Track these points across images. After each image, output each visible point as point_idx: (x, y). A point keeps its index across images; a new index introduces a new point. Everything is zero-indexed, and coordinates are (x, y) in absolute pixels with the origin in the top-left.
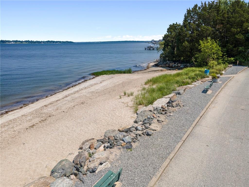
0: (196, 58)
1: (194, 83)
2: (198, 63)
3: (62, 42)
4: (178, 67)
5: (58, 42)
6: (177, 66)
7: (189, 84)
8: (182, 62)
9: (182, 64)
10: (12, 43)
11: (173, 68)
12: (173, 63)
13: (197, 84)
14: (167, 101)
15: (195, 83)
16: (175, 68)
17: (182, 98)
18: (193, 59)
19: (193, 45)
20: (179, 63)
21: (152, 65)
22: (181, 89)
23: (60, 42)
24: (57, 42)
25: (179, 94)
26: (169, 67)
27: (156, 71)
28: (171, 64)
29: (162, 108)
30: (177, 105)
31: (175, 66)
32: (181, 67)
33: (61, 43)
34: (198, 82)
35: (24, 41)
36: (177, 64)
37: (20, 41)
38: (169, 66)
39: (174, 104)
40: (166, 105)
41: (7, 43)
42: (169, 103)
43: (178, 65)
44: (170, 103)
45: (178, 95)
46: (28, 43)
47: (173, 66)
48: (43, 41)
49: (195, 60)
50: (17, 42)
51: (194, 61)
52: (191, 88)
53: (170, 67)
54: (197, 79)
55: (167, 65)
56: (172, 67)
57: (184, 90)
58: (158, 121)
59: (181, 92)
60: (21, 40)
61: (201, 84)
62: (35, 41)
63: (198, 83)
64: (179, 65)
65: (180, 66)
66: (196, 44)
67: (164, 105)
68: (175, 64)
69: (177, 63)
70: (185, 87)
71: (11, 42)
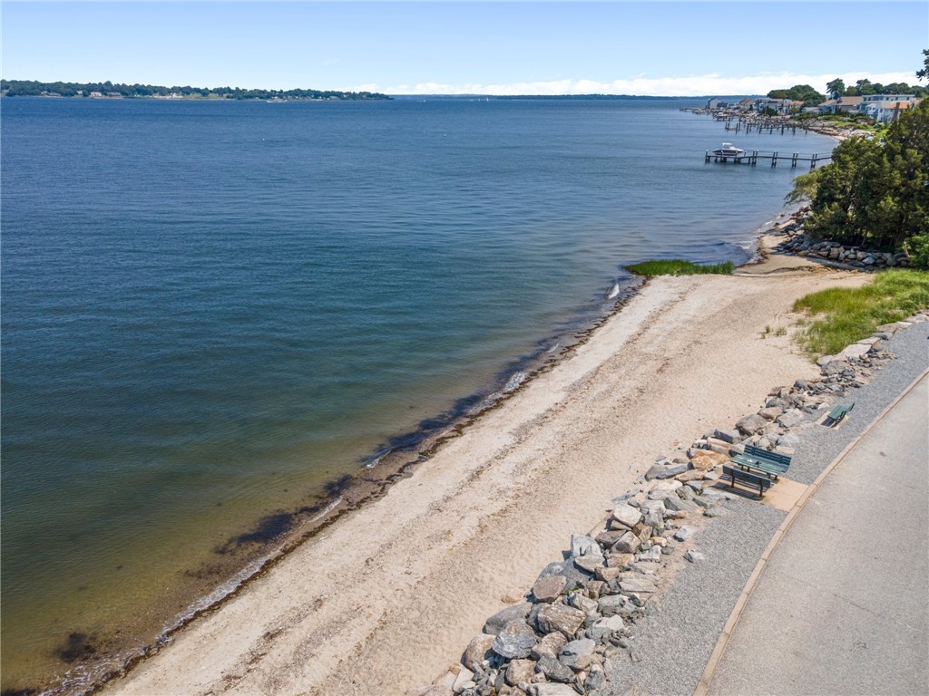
0: (913, 244)
1: (911, 319)
2: (917, 258)
3: (347, 93)
4: (855, 259)
5: (333, 94)
6: (852, 256)
7: (900, 319)
8: (867, 246)
9: (870, 254)
10: (174, 95)
11: (841, 261)
12: (842, 248)
13: (918, 321)
14: (868, 350)
15: (914, 319)
16: (846, 262)
17: (892, 346)
18: (906, 246)
19: (908, 208)
20: (860, 251)
21: (771, 246)
22: (888, 329)
23: (339, 95)
24: (328, 94)
25: (884, 338)
26: (828, 257)
27: (793, 269)
28: (835, 251)
29: (861, 358)
30: (885, 357)
31: (846, 257)
32: (865, 261)
33: (344, 99)
34: (919, 316)
35: (211, 88)
36: (852, 251)
37: (197, 90)
38: (829, 254)
39: (880, 354)
40: (867, 355)
41: (157, 96)
42: (870, 352)
43: (855, 254)
44: (872, 352)
45: (882, 341)
46: (228, 97)
47: (842, 255)
48: (278, 90)
49: (909, 247)
50: (188, 94)
51: (909, 251)
52: (906, 329)
53: (830, 259)
54: (916, 309)
55: (825, 253)
56: (837, 259)
57: (894, 332)
58: (862, 374)
59: (889, 335)
60: (202, 88)
61: (926, 320)
62: (251, 91)
63: (920, 319)
64: (860, 255)
65: (864, 259)
66: (918, 207)
67: (862, 354)
68: (847, 253)
69: (855, 250)
70: (894, 325)
71: (170, 91)
